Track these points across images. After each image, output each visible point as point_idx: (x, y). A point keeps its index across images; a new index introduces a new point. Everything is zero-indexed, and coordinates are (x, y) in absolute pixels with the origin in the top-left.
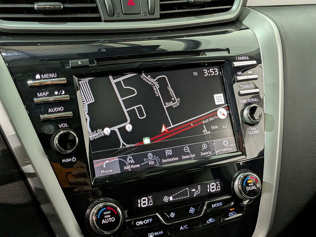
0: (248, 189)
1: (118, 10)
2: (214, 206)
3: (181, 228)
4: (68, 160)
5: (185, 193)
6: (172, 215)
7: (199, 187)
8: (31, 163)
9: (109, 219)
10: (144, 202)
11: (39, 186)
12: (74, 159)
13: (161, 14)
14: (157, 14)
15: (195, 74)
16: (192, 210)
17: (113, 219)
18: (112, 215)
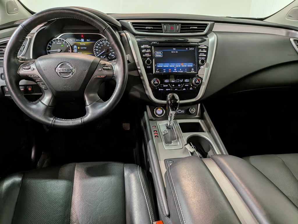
0: (196, 82)
1: (168, 30)
2: (186, 85)
3: (175, 89)
4: (148, 67)
5: (178, 81)
6: (173, 85)
7: (182, 80)
8: (139, 66)
9: (156, 83)
10: (166, 81)
11: (141, 72)
12: (150, 67)
13: (180, 32)
14: (179, 31)
15: (187, 49)
16: (179, 85)
17: (157, 83)
18: (157, 82)
